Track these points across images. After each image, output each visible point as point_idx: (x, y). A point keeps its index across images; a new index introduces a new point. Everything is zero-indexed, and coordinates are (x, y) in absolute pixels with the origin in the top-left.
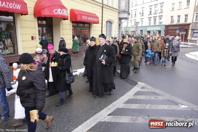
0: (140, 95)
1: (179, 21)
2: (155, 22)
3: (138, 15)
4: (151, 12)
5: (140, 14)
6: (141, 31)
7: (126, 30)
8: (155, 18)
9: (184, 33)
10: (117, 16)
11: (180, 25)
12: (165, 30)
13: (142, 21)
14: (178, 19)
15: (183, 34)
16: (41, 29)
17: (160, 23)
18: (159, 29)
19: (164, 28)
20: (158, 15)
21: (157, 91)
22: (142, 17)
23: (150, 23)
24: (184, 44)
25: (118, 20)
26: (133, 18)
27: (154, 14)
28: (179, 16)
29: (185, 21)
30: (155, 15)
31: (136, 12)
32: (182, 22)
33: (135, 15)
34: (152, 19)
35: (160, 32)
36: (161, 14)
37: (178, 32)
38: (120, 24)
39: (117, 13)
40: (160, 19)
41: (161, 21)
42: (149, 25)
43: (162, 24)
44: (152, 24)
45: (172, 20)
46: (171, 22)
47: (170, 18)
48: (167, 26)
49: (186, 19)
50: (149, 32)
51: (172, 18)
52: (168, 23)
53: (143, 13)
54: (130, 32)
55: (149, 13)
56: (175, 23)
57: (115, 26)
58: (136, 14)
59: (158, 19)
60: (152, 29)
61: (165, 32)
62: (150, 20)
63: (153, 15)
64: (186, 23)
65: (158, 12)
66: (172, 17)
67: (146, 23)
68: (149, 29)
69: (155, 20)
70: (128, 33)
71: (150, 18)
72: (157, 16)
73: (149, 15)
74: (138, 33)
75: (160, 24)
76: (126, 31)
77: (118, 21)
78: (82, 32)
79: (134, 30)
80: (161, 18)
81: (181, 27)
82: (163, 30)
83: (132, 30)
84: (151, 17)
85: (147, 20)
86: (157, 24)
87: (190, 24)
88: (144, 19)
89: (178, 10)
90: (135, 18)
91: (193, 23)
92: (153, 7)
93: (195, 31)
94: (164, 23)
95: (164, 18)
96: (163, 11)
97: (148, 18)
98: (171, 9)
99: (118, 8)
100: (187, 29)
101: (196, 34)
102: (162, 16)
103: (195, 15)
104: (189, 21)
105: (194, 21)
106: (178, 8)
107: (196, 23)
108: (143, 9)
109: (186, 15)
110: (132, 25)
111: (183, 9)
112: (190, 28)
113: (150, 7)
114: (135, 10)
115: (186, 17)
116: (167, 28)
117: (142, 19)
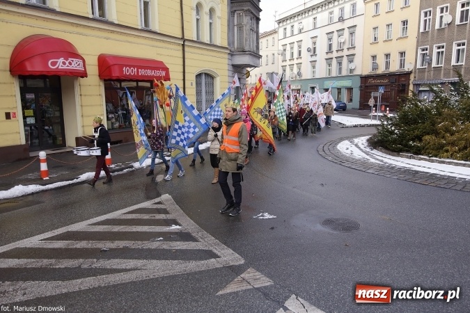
1: (388, 64)
2: (340, 69)
3: (304, 52)
4: (330, 46)
5: (309, 50)
10: (226, 61)
12: (361, 87)
13: (314, 67)
17: (351, 71)
18: (348, 83)
19: (358, 83)
20: (346, 52)
22: (314, 58)
23: (330, 71)
25: (231, 69)
26: (295, 59)
27: (337, 51)
28: (387, 56)
29: (401, 67)
30: (340, 54)
31: (300, 47)
32: (395, 67)
33: (300, 55)
34: (334, 62)
35: (350, 90)
36: (351, 52)
40: (351, 61)
41: (352, 66)
42: (328, 76)
43: (355, 73)
44: (334, 73)
45: (373, 63)
46: (373, 69)
47: (371, 59)
48: (364, 79)
49: (402, 63)
51: (374, 60)
52: (366, 70)
53: (315, 48)
55: (326, 49)
56: (381, 70)
58: (300, 51)
59: (345, 60)
60: (334, 86)
61: (361, 90)
62: (330, 65)
63: (335, 54)
64: (402, 70)
65: (345, 47)
66: (374, 57)
67: (321, 71)
68: (328, 84)
69: (340, 64)
71: (329, 60)
72: (343, 57)
73: (327, 53)
75: (350, 73)
79: (299, 88)
80: (351, 58)
81: (393, 79)
82: (356, 86)
83: (294, 88)
84: (332, 58)
85: (325, 63)
86: (344, 73)
87: (411, 72)
88: (317, 63)
89: (385, 41)
90: (299, 61)
91: (417, 71)
92: (335, 34)
93: (420, 89)
94: (358, 72)
95: (357, 60)
96: (356, 45)
97: (325, 61)
98: (372, 40)
99: (229, 44)
100: (404, 83)
101: (423, 94)
102: (354, 55)
103: (420, 52)
104: (408, 67)
105: (419, 66)
106: (385, 38)
107: (421, 71)
108: (314, 40)
109: (402, 54)
110: (294, 76)
111: (394, 40)
112: (411, 82)
113: (329, 35)
114: (298, 42)
116: (365, 82)
117: (313, 63)
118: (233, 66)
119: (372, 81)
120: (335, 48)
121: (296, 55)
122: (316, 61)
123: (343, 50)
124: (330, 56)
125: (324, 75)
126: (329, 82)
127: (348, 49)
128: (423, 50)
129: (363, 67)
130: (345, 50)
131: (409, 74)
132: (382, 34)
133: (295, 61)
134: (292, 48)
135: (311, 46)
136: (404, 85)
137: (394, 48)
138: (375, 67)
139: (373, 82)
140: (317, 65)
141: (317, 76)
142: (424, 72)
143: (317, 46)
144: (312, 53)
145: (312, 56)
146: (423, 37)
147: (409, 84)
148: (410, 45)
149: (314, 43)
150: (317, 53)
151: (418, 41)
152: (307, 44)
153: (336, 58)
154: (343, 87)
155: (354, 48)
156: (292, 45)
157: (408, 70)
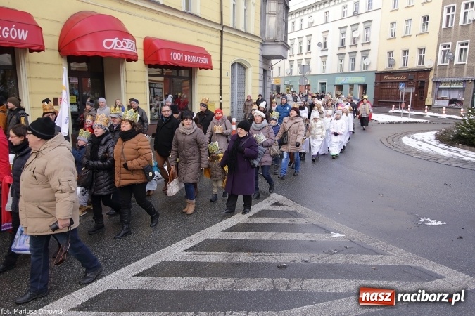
1: (405, 62)
2: (353, 66)
3: (314, 47)
4: (343, 42)
5: (319, 45)
6: (323, 84)
7: (287, 83)
10: (258, 51)
11: (407, 72)
12: (376, 83)
13: (324, 62)
17: (365, 67)
18: (361, 80)
19: (373, 79)
20: (360, 48)
22: (324, 53)
23: (342, 66)
24: (417, 116)
25: (261, 60)
26: (304, 54)
27: (351, 46)
28: (406, 52)
29: (420, 64)
30: (353, 49)
31: (309, 41)
32: (413, 64)
33: (309, 49)
34: (347, 58)
35: (364, 87)
36: (366, 47)
37: (402, 87)
38: (265, 71)
39: (258, 46)
40: (365, 57)
41: (366, 62)
42: (339, 72)
43: (370, 69)
44: (347, 69)
45: (390, 59)
46: (389, 66)
47: (387, 57)
48: (380, 75)
49: (421, 60)
50: (340, 88)
51: (390, 56)
52: (383, 66)
53: (325, 43)
54: (298, 87)
55: (338, 44)
56: (399, 66)
57: (253, 74)
58: (309, 46)
59: (359, 57)
60: (346, 81)
61: (376, 87)
62: (342, 60)
63: (348, 50)
64: (421, 66)
65: (359, 42)
66: (391, 53)
67: (332, 66)
68: (339, 81)
69: (353, 59)
71: (341, 56)
72: (356, 52)
73: (339, 48)
74: (316, 89)
75: (364, 69)
76: (288, 86)
77: (261, 63)
80: (365, 54)
81: (411, 76)
82: (371, 82)
84: (344, 54)
85: (336, 58)
86: (358, 68)
87: (431, 69)
88: (328, 58)
89: (402, 37)
90: (308, 56)
91: (438, 68)
92: (349, 29)
93: (441, 87)
94: (373, 68)
95: (372, 56)
96: (371, 40)
97: (337, 56)
98: (389, 36)
99: (261, 34)
100: (424, 80)
101: (443, 91)
102: (369, 50)
103: (441, 48)
104: (428, 64)
105: (439, 63)
106: (404, 34)
107: (443, 68)
108: (325, 34)
109: (422, 50)
111: (414, 36)
112: (430, 79)
113: (342, 30)
114: (307, 36)
115: (421, 53)
116: (381, 79)
117: (323, 58)
118: (263, 56)
119: (388, 78)
120: (348, 43)
121: (305, 50)
122: (326, 56)
123: (356, 45)
124: (342, 51)
125: (335, 71)
126: (341, 78)
127: (363, 44)
128: (445, 47)
129: (378, 63)
130: (359, 45)
131: (428, 71)
132: (400, 29)
133: (304, 56)
134: (300, 43)
135: (322, 42)
136: (423, 83)
137: (413, 45)
138: (391, 63)
140: (328, 60)
141: (328, 72)
142: (446, 69)
143: (329, 41)
144: (323, 48)
145: (322, 51)
146: (445, 33)
147: (429, 82)
148: (431, 41)
149: (325, 38)
150: (328, 47)
151: (439, 37)
152: (317, 38)
153: (349, 53)
154: (356, 84)
155: (369, 43)
156: (301, 39)
157: (427, 67)
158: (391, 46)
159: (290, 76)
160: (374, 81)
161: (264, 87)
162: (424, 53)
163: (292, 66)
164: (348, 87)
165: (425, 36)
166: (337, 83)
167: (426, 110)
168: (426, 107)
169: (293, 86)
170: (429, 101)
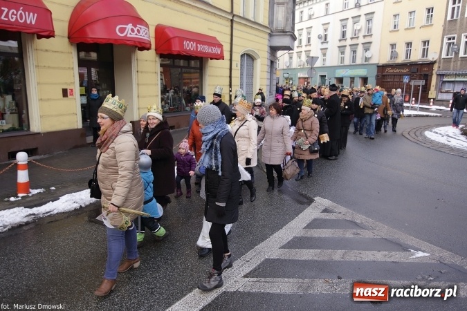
0: (320, 228)
1: (408, 55)
2: (354, 58)
3: (314, 39)
4: (344, 34)
5: (320, 37)
6: (323, 77)
7: (286, 75)
8: (353, 47)
9: (422, 83)
10: (266, 42)
11: (411, 65)
12: (377, 76)
13: (324, 55)
14: (407, 51)
15: (419, 86)
16: (85, 71)
17: (367, 59)
18: (362, 72)
19: (374, 72)
20: (361, 40)
21: (359, 218)
22: (325, 46)
23: (342, 59)
24: (422, 109)
25: (269, 51)
26: (304, 46)
27: (352, 38)
28: (409, 44)
29: (423, 56)
30: (354, 42)
31: (309, 33)
32: (416, 56)
33: (309, 42)
34: (348, 51)
35: (365, 80)
36: (367, 40)
37: (406, 80)
38: (272, 62)
39: (267, 36)
40: (367, 50)
41: (368, 54)
42: (340, 64)
43: (371, 62)
44: (347, 61)
45: (392, 52)
46: (391, 58)
47: (389, 50)
48: (381, 68)
49: (425, 52)
50: (340, 80)
51: (393, 48)
52: (385, 59)
53: (326, 36)
54: (297, 79)
55: (339, 36)
56: (401, 59)
57: (261, 66)
58: (309, 38)
59: (360, 49)
60: (347, 74)
62: (342, 53)
63: (349, 42)
64: (425, 59)
65: (361, 35)
66: (393, 46)
67: (332, 59)
68: (340, 73)
69: (354, 52)
70: (291, 83)
71: (342, 48)
72: (358, 44)
73: (340, 40)
74: (316, 82)
75: (366, 61)
76: (286, 79)
77: (269, 55)
78: (185, 79)
79: (307, 76)
80: (367, 46)
81: (414, 69)
82: (372, 75)
83: (302, 76)
84: (345, 46)
85: (337, 51)
86: (359, 61)
87: (435, 62)
88: (328, 50)
89: (406, 29)
90: (308, 48)
91: (442, 61)
92: (350, 22)
93: (444, 80)
94: (375, 60)
95: (374, 48)
96: (373, 32)
97: (338, 49)
98: (392, 28)
99: (269, 24)
100: (427, 73)
101: (447, 84)
102: (370, 43)
103: (446, 41)
104: (432, 56)
105: (444, 56)
106: (407, 26)
107: (447, 61)
108: (326, 26)
109: (426, 43)
110: (302, 64)
111: (417, 28)
112: (434, 72)
113: (343, 22)
114: (307, 28)
115: (425, 45)
116: (383, 72)
117: (324, 51)
118: (271, 47)
119: (390, 70)
120: (349, 35)
121: (304, 42)
122: (327, 49)
123: (358, 37)
124: (343, 43)
125: (335, 64)
126: (341, 70)
127: (364, 36)
128: (450, 39)
129: (380, 55)
130: (361, 38)
131: (432, 63)
132: (403, 22)
133: (304, 49)
134: (300, 35)
135: (323, 34)
136: (426, 75)
137: (417, 38)
138: (394, 56)
139: (392, 71)
140: (328, 53)
141: (328, 64)
142: (450, 62)
143: (329, 33)
144: (323, 40)
145: (322, 43)
146: (450, 25)
147: (432, 74)
148: (435, 34)
149: (326, 30)
150: (328, 39)
151: (444, 30)
152: (318, 30)
153: (350, 45)
154: (357, 76)
155: (371, 35)
156: (300, 31)
157: (431, 60)
158: (393, 38)
159: (289, 69)
160: (376, 73)
161: (271, 79)
162: (428, 45)
163: (291, 58)
164: (349, 80)
165: (430, 28)
166: (337, 76)
167: (431, 104)
168: (432, 100)
169: (292, 79)
170: (432, 94)
